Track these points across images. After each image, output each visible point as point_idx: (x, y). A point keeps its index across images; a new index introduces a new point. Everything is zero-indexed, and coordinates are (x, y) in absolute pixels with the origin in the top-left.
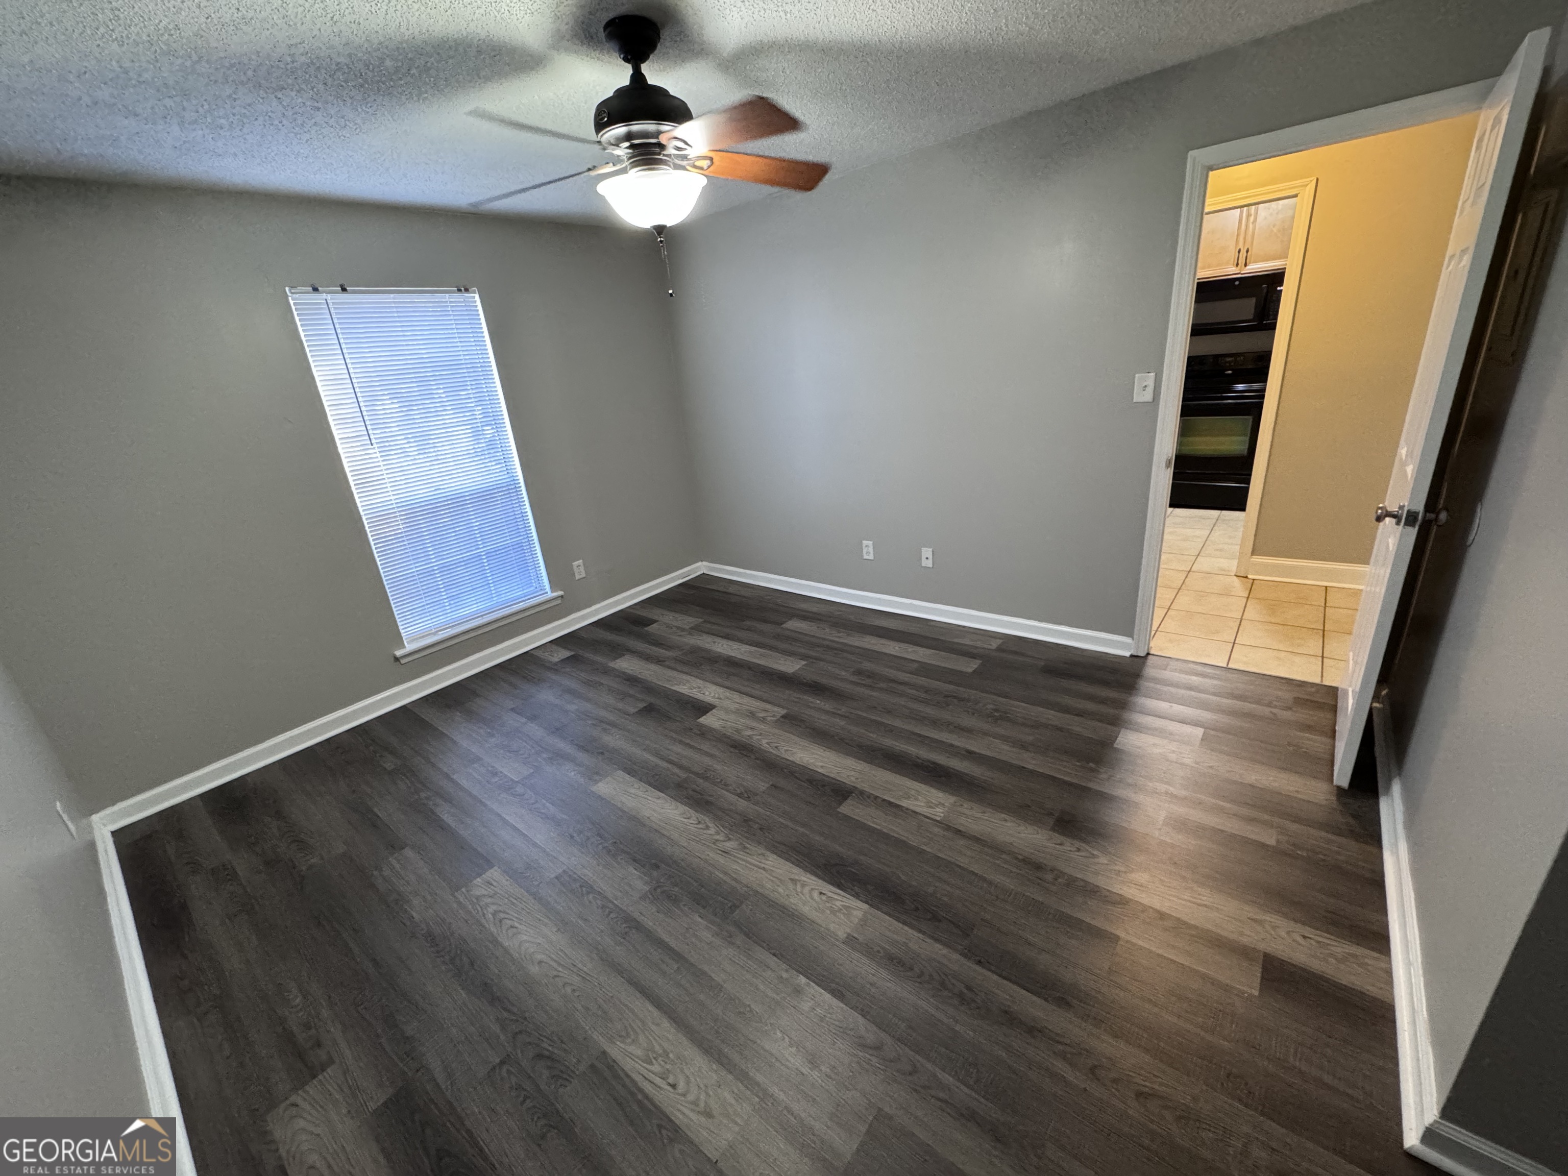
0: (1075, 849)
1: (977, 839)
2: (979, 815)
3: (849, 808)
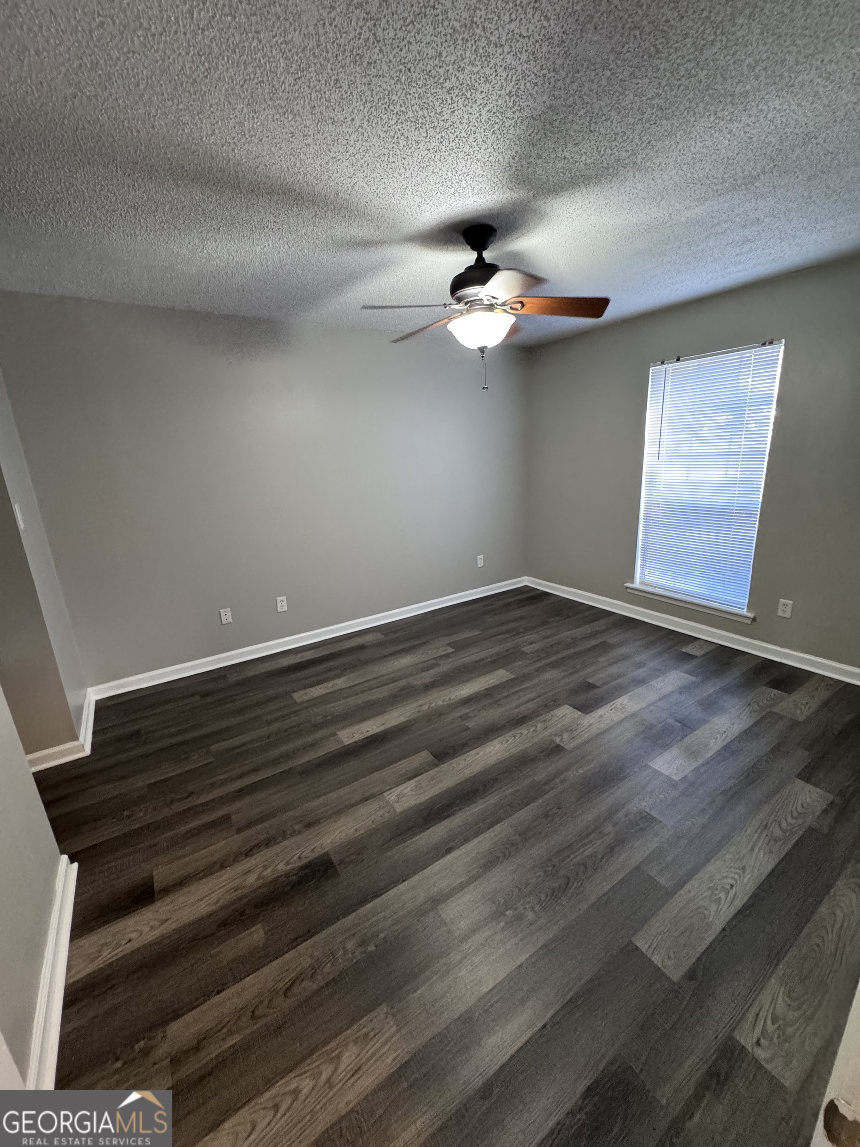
0: (302, 856)
1: (357, 804)
2: (373, 818)
3: (424, 756)
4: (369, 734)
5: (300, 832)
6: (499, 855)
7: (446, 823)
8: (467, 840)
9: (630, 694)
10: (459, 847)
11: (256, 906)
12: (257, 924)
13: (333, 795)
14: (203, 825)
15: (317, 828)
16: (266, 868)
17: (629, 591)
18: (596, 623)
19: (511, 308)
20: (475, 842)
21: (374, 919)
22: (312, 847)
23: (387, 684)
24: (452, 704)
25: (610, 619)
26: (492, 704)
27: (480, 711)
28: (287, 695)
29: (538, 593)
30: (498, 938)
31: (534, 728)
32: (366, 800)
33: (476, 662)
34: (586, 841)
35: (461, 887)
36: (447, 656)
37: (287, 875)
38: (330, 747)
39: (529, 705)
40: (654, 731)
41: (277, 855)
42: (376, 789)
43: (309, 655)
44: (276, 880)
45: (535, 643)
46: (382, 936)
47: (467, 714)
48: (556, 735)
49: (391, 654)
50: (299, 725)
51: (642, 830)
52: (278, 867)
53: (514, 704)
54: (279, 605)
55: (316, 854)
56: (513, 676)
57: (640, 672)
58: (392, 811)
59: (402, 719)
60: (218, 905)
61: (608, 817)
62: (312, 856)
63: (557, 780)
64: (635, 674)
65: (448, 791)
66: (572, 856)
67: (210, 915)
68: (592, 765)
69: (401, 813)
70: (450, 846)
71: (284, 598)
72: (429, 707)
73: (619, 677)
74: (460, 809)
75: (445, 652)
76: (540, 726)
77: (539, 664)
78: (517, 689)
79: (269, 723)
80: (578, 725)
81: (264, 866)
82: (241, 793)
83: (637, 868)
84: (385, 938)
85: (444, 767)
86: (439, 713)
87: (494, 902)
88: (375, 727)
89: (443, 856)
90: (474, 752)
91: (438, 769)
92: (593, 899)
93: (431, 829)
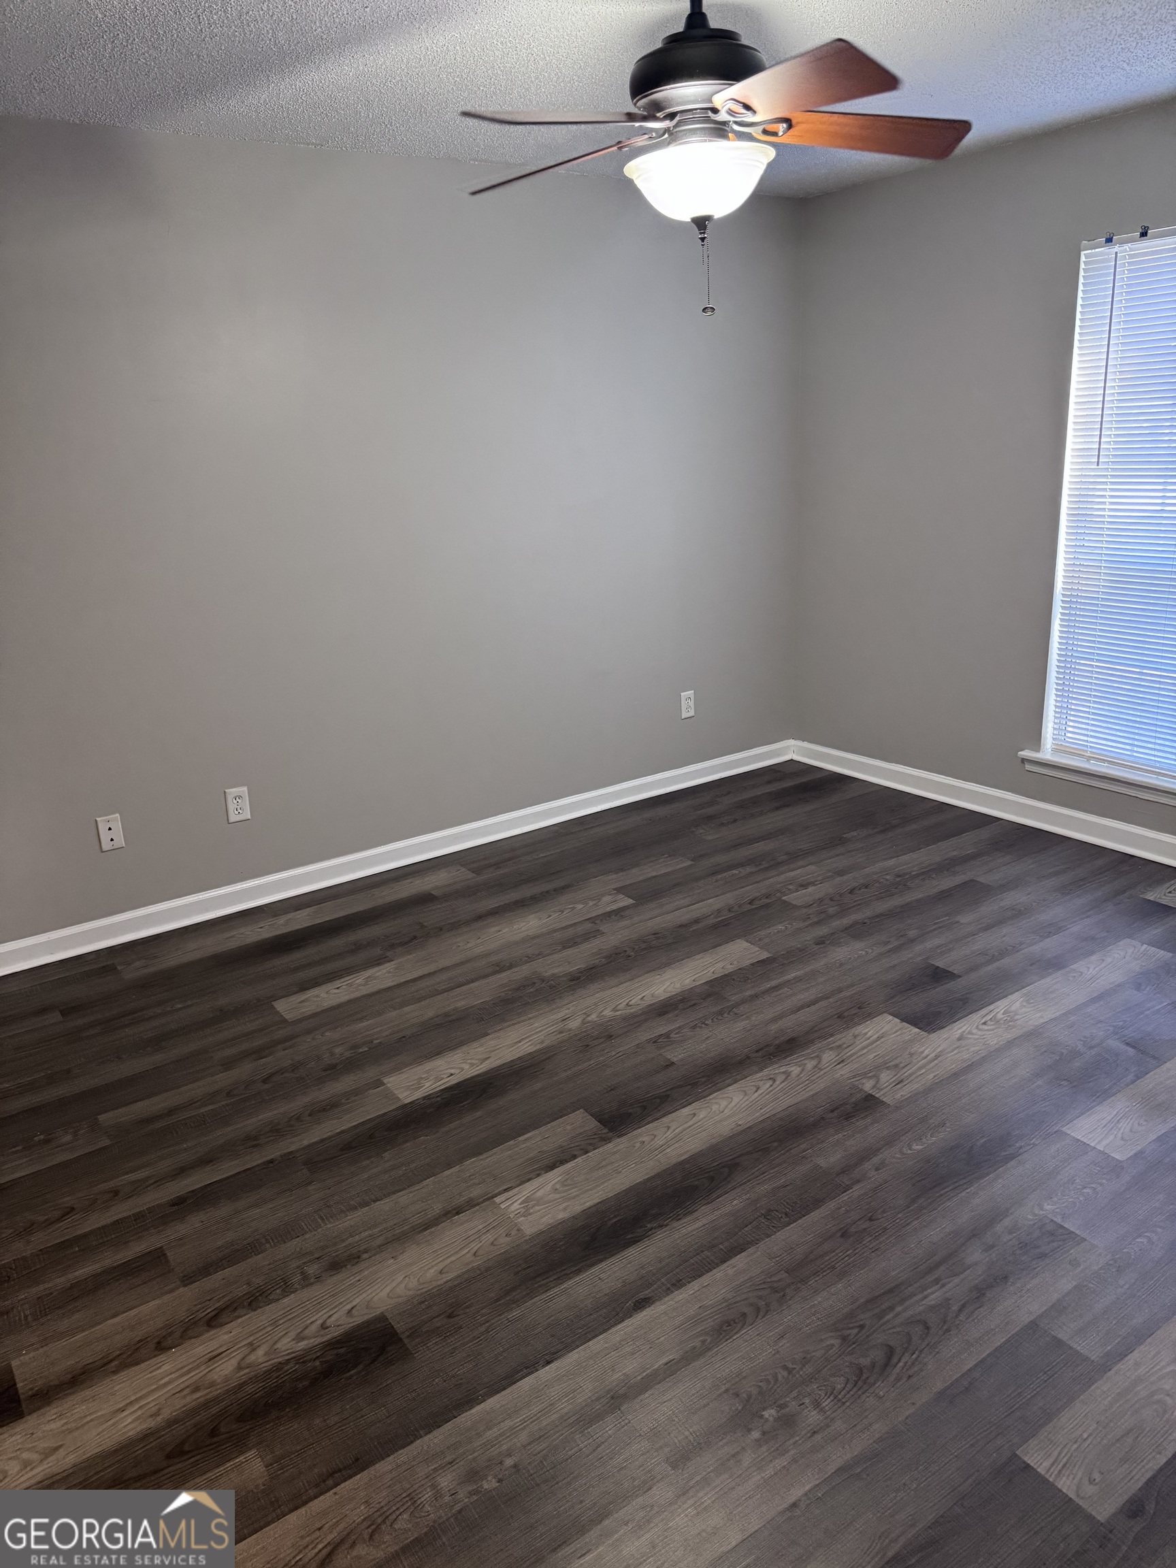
0: (329, 1323)
2: (475, 1246)
3: (579, 1122)
4: (454, 1081)
5: (318, 1278)
6: (745, 1310)
7: (633, 1253)
8: (678, 1284)
9: (1024, 991)
10: (660, 1299)
11: (240, 1419)
12: (250, 1449)
13: (385, 1205)
14: (105, 1272)
15: (356, 1269)
16: (253, 1347)
17: (1028, 767)
18: (953, 841)
19: (765, 132)
20: (695, 1286)
21: (490, 1434)
22: (349, 1307)
23: (486, 976)
24: (634, 1016)
25: (984, 833)
26: (721, 1013)
27: (694, 1027)
28: (264, 1004)
29: (819, 775)
30: (747, 1459)
31: (814, 1063)
32: (458, 1214)
33: (681, 926)
34: (930, 1278)
35: (671, 1370)
36: (618, 913)
37: (300, 1359)
38: (370, 1109)
39: (803, 1016)
40: (1077, 1064)
41: (275, 1323)
42: (475, 1192)
43: (302, 920)
44: (279, 1367)
45: (813, 884)
46: (509, 1462)
47: (667, 1035)
48: (864, 1075)
49: (495, 913)
50: (295, 1067)
51: (1043, 1256)
52: (279, 1345)
53: (769, 1013)
54: (232, 806)
55: (358, 1319)
56: (765, 955)
57: (1050, 946)
58: (514, 1232)
59: (526, 1048)
60: (159, 1419)
61: (975, 1234)
62: (349, 1323)
63: (867, 1165)
64: (1036, 949)
65: (634, 1190)
66: (899, 1309)
67: (145, 1436)
68: (942, 1135)
69: (533, 1238)
70: (641, 1295)
71: (243, 790)
72: (583, 1022)
73: (1003, 954)
74: (661, 1226)
75: (614, 907)
76: (828, 1057)
77: (823, 931)
78: (774, 983)
79: (228, 1064)
80: (911, 1055)
81: (251, 1344)
82: (182, 1206)
83: (1033, 1326)
84: (515, 1466)
85: (620, 1144)
86: (606, 1034)
87: (737, 1395)
88: (466, 1067)
89: (629, 1315)
90: (686, 1111)
91: (609, 1146)
92: (940, 1386)
93: (602, 1265)
